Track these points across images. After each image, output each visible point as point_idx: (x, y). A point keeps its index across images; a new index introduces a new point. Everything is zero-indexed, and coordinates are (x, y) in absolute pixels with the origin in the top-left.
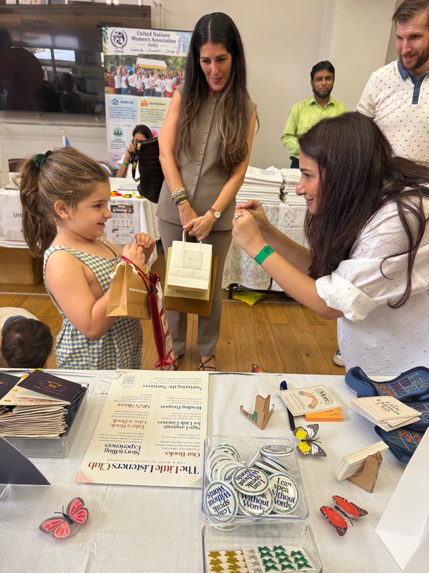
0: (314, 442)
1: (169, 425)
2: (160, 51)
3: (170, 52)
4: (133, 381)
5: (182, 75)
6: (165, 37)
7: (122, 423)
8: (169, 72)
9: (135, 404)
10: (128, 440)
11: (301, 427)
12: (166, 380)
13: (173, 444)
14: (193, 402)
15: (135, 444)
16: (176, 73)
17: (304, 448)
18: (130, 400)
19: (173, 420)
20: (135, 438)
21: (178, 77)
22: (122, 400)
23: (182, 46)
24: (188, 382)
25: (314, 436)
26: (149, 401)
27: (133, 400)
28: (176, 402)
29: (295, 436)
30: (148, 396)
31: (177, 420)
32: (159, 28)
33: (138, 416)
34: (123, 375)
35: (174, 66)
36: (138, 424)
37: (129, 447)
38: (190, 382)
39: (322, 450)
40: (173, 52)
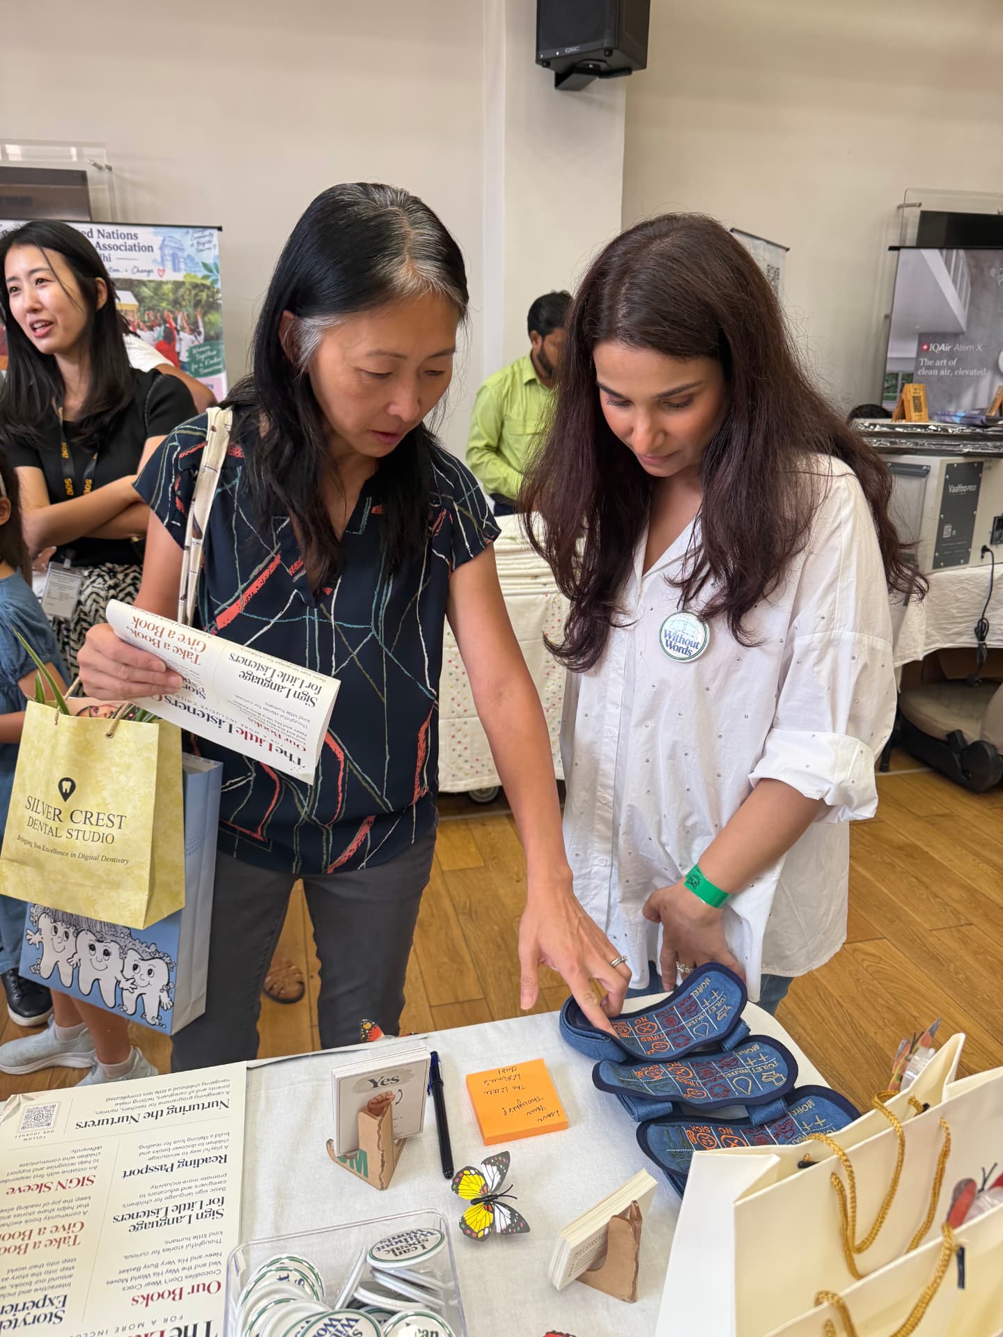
0: (500, 1199)
1: (140, 1221)
2: (117, 271)
3: (142, 271)
4: (49, 1116)
5: (176, 323)
6: (126, 240)
7: (18, 1242)
8: (143, 315)
9: (55, 1179)
10: (34, 1287)
11: (468, 1168)
12: (138, 1099)
13: (152, 1270)
14: (206, 1146)
15: (51, 1294)
16: (162, 316)
17: (479, 1219)
18: (39, 1173)
19: (152, 1207)
20: (53, 1275)
21: (168, 325)
22: (19, 1176)
23: (169, 258)
24: (193, 1095)
25: (499, 1184)
26: (92, 1164)
27: (50, 1171)
28: (163, 1154)
29: (457, 1193)
30: (91, 1152)
31: (163, 1205)
32: (110, 221)
33: (62, 1213)
34: (22, 1106)
35: (154, 302)
36: (62, 1234)
37: (35, 1304)
38: (200, 1094)
39: (519, 1215)
40: (149, 272)
